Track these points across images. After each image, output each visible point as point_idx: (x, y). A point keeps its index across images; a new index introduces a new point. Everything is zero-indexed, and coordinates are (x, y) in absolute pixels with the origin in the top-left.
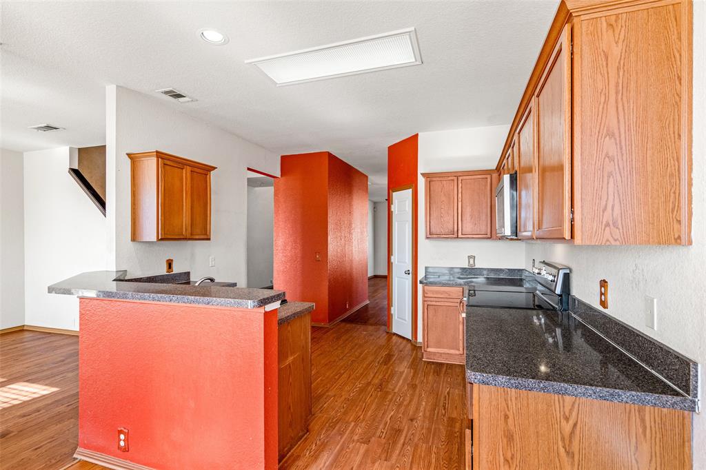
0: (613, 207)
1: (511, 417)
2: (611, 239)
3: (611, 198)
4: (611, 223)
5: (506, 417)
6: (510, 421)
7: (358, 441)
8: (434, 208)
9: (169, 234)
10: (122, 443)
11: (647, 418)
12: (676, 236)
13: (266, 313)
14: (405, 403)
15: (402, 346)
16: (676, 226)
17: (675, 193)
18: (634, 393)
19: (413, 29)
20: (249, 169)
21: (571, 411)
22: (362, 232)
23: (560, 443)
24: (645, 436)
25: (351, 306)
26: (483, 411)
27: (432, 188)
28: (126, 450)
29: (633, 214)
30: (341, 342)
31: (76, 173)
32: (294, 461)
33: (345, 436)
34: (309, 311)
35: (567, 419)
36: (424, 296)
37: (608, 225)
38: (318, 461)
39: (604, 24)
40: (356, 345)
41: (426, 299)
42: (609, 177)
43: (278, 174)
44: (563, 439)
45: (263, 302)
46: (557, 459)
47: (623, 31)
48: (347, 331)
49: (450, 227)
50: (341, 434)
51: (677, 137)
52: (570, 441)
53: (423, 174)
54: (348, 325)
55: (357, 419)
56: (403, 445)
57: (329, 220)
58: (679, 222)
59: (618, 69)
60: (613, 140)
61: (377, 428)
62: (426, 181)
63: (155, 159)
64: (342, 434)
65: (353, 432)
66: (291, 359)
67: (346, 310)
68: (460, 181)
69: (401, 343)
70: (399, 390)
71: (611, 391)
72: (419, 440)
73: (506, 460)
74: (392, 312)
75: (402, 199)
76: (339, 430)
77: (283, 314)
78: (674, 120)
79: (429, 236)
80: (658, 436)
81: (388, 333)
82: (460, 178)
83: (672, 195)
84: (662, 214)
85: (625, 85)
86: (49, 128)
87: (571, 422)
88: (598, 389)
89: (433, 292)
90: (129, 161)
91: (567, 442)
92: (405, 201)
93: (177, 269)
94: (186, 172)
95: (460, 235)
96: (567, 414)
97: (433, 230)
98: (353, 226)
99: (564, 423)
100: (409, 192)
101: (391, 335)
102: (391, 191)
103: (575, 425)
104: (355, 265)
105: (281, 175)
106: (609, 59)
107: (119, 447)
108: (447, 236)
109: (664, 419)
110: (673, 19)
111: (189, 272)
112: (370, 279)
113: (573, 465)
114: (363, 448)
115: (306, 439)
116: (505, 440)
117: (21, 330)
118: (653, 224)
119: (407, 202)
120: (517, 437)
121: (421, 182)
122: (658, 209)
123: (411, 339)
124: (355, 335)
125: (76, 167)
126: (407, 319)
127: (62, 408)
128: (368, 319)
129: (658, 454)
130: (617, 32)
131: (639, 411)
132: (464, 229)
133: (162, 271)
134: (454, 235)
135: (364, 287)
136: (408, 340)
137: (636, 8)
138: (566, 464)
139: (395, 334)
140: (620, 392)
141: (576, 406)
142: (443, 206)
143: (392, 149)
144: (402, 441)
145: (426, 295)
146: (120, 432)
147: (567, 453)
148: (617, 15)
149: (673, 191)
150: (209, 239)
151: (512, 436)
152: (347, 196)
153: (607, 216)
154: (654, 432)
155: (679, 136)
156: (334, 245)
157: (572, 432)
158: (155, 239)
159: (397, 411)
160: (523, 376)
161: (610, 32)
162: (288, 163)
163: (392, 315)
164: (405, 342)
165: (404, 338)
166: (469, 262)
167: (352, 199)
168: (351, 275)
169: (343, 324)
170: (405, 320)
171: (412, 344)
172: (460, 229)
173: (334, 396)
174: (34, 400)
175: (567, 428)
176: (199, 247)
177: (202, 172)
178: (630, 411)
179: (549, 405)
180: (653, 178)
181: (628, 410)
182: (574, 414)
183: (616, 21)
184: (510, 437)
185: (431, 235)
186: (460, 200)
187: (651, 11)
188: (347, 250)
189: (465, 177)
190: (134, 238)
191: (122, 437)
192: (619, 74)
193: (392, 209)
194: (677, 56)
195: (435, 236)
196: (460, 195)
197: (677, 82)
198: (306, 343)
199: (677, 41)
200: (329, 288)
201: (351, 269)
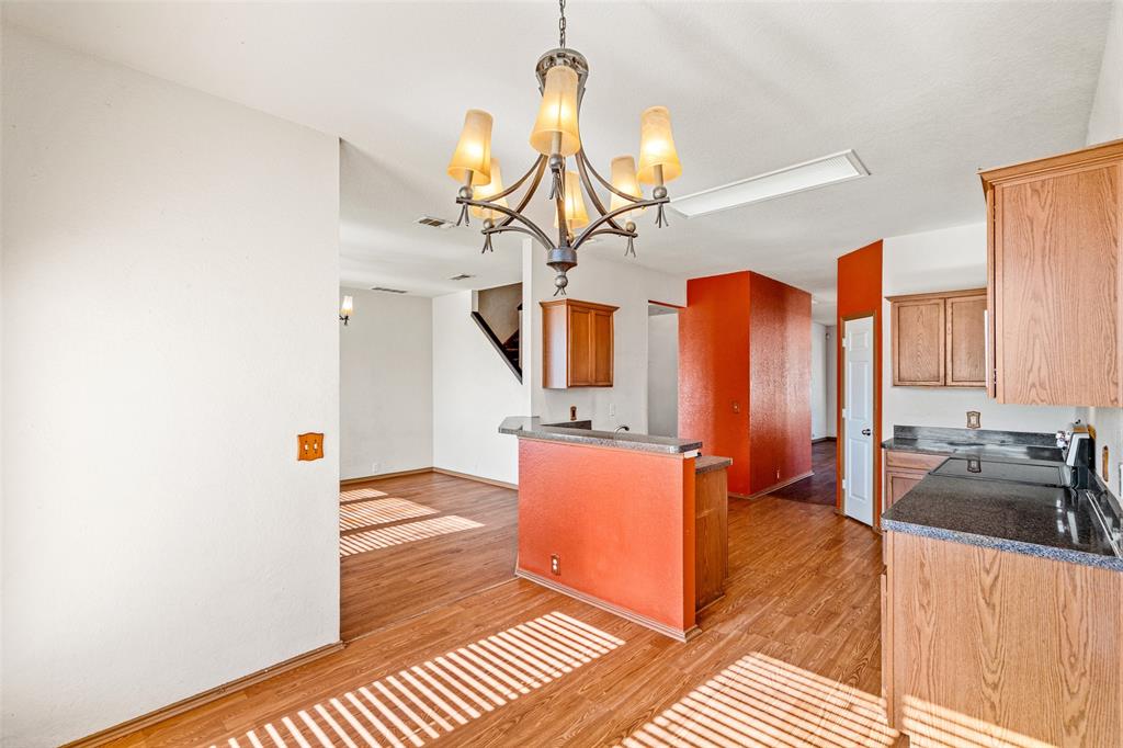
0: (1040, 368)
1: (927, 565)
2: (1037, 399)
3: (1037, 359)
4: (1037, 384)
5: (922, 565)
6: (927, 569)
7: (782, 612)
8: (906, 343)
9: (577, 382)
10: (555, 567)
11: (1078, 577)
12: (1113, 398)
13: (685, 460)
14: (849, 591)
15: (856, 532)
16: (1112, 388)
17: (1110, 355)
18: (1056, 549)
19: (850, 151)
20: (650, 301)
21: (992, 564)
22: (801, 375)
23: (979, 594)
24: (1075, 594)
25: (785, 476)
26: (897, 557)
27: (902, 317)
28: (558, 573)
29: (1063, 375)
30: (767, 517)
31: (477, 315)
32: (710, 614)
33: (767, 606)
34: (727, 467)
35: (988, 572)
36: (887, 465)
37: (1033, 385)
38: (736, 619)
39: (1029, 190)
40: (788, 523)
41: (891, 469)
42: (1034, 338)
43: (683, 302)
44: (983, 590)
45: (684, 449)
46: (976, 610)
47: (1050, 197)
48: (776, 506)
49: (932, 369)
50: (761, 604)
51: (1112, 299)
52: (991, 593)
53: (888, 298)
54: (779, 500)
55: (782, 595)
56: (839, 626)
57: (751, 360)
58: (1116, 384)
59: (1045, 233)
60: (1039, 303)
61: (807, 607)
62: (893, 307)
63: (565, 307)
64: (763, 604)
65: (777, 604)
66: (706, 512)
67: (776, 481)
68: (949, 305)
69: (856, 529)
70: (843, 577)
71: (1031, 545)
72: (861, 626)
73: (922, 605)
74: (844, 487)
75: (859, 331)
76: (760, 600)
77: (699, 464)
78: (1109, 282)
79: (897, 383)
80: (1090, 596)
81: (837, 515)
82: (949, 302)
83: (1108, 358)
84: (1095, 376)
85: (1053, 249)
86: (463, 276)
87: (992, 575)
88: (1017, 543)
89: (900, 459)
90: (541, 309)
91: (987, 595)
92: (863, 333)
93: (580, 418)
94: (591, 317)
95: (949, 381)
96: (988, 566)
97: (904, 375)
98: (787, 365)
99: (984, 575)
100: (869, 321)
101: (841, 517)
102: (841, 320)
103: (996, 578)
104: (791, 420)
105: (688, 305)
106: (1035, 223)
107: (553, 571)
108: (927, 383)
109: (1097, 579)
110: (1108, 183)
111: (590, 422)
112: (814, 443)
113: (993, 615)
114: (787, 620)
115: (722, 601)
116: (921, 587)
117: (430, 472)
118: (1086, 386)
119: (866, 335)
120: (933, 585)
121: (887, 307)
122: (1092, 371)
123: (871, 524)
124: (788, 512)
125: (476, 310)
126: (866, 497)
127: (491, 539)
128: (810, 496)
129: (1090, 613)
130: (1043, 196)
131: (1068, 570)
132: (957, 374)
133: (567, 419)
134: (942, 382)
135: (803, 453)
136: (867, 526)
137: (1064, 173)
138: (986, 615)
139: (848, 517)
140: (1041, 547)
141: (998, 561)
142: (920, 342)
143: (843, 262)
144: (837, 623)
145: (890, 463)
146: (553, 557)
147: (988, 604)
148: (1043, 181)
149: (1109, 352)
150: (611, 386)
151: (929, 584)
152: (777, 326)
153: (1033, 378)
154: (1085, 592)
155: (1116, 298)
156: (758, 393)
157: (993, 585)
158: (565, 387)
159: (837, 595)
160: (938, 526)
161: (1035, 198)
162: (696, 288)
163: (843, 490)
164: (861, 528)
165: (861, 524)
166: (969, 421)
167: (785, 329)
168: (784, 432)
169: (771, 498)
170: (863, 499)
171: (874, 533)
172: (949, 373)
173: (756, 570)
174: (469, 531)
175: (988, 580)
176: (600, 394)
177: (605, 313)
178: (1058, 569)
179: (968, 557)
180: (1085, 341)
181: (1055, 569)
182: (996, 567)
183: (1042, 186)
184: (926, 585)
185: (900, 382)
186: (949, 332)
187: (1082, 176)
188: (778, 400)
189: (957, 300)
190: (546, 384)
191: (555, 561)
192: (1045, 239)
193: (844, 345)
194: (1113, 218)
195: (907, 383)
196: (949, 325)
197: (1113, 244)
198: (723, 500)
199: (1113, 204)
200: (751, 447)
201: (784, 425)
